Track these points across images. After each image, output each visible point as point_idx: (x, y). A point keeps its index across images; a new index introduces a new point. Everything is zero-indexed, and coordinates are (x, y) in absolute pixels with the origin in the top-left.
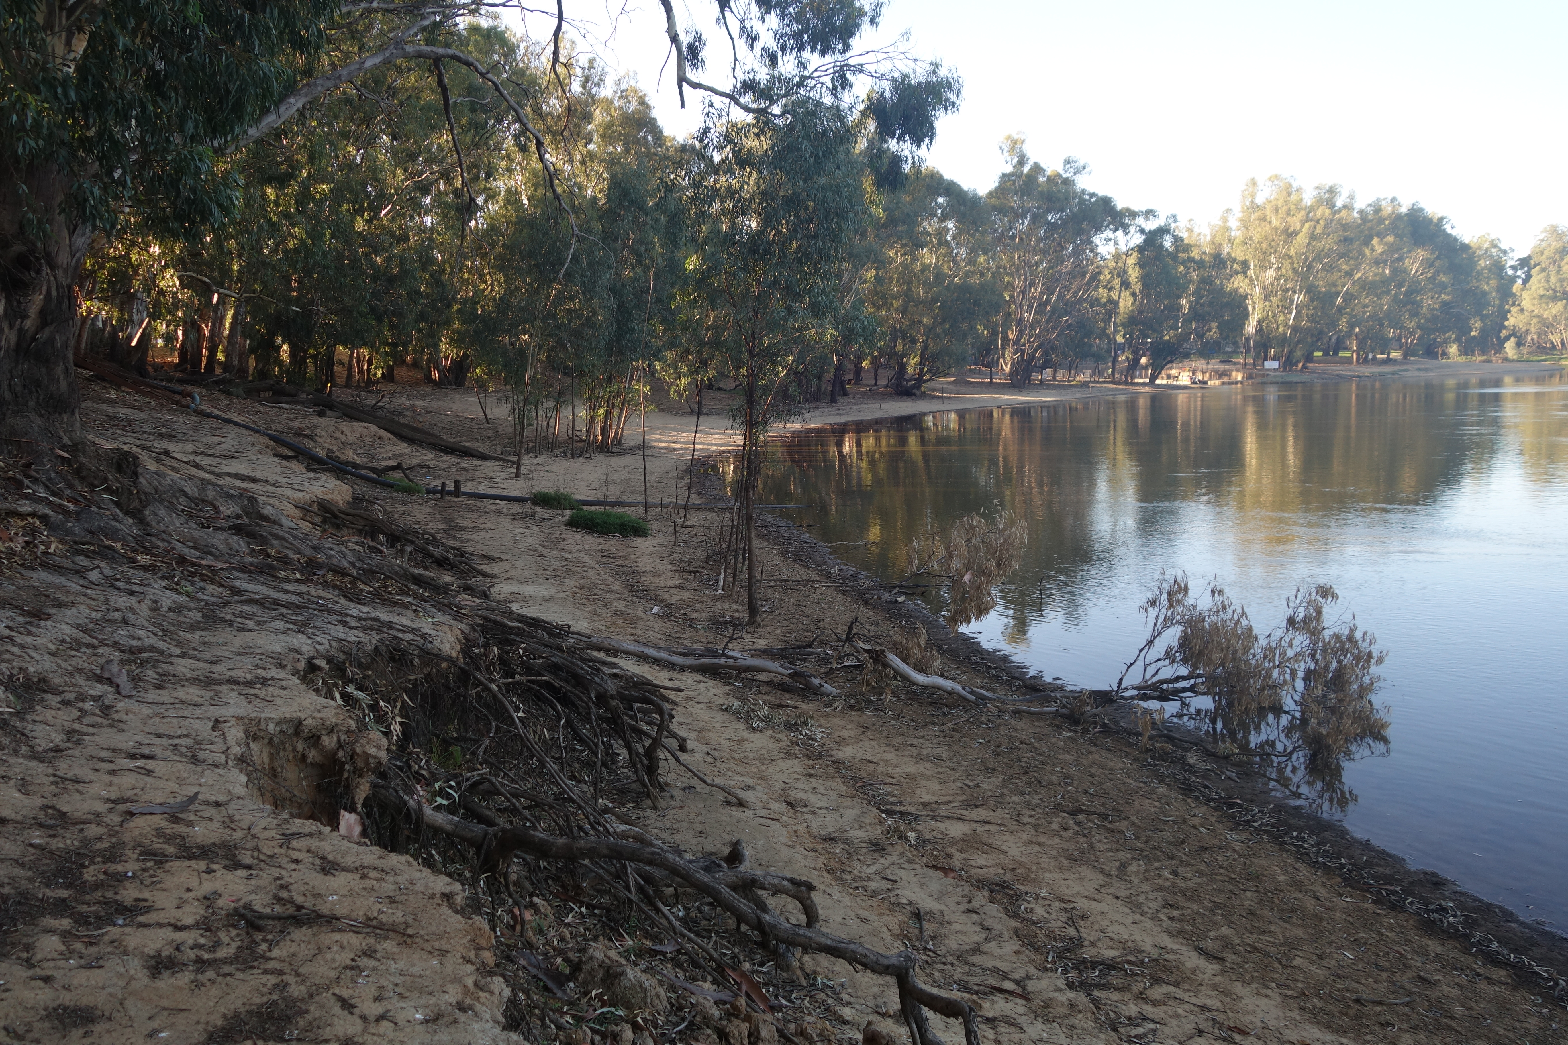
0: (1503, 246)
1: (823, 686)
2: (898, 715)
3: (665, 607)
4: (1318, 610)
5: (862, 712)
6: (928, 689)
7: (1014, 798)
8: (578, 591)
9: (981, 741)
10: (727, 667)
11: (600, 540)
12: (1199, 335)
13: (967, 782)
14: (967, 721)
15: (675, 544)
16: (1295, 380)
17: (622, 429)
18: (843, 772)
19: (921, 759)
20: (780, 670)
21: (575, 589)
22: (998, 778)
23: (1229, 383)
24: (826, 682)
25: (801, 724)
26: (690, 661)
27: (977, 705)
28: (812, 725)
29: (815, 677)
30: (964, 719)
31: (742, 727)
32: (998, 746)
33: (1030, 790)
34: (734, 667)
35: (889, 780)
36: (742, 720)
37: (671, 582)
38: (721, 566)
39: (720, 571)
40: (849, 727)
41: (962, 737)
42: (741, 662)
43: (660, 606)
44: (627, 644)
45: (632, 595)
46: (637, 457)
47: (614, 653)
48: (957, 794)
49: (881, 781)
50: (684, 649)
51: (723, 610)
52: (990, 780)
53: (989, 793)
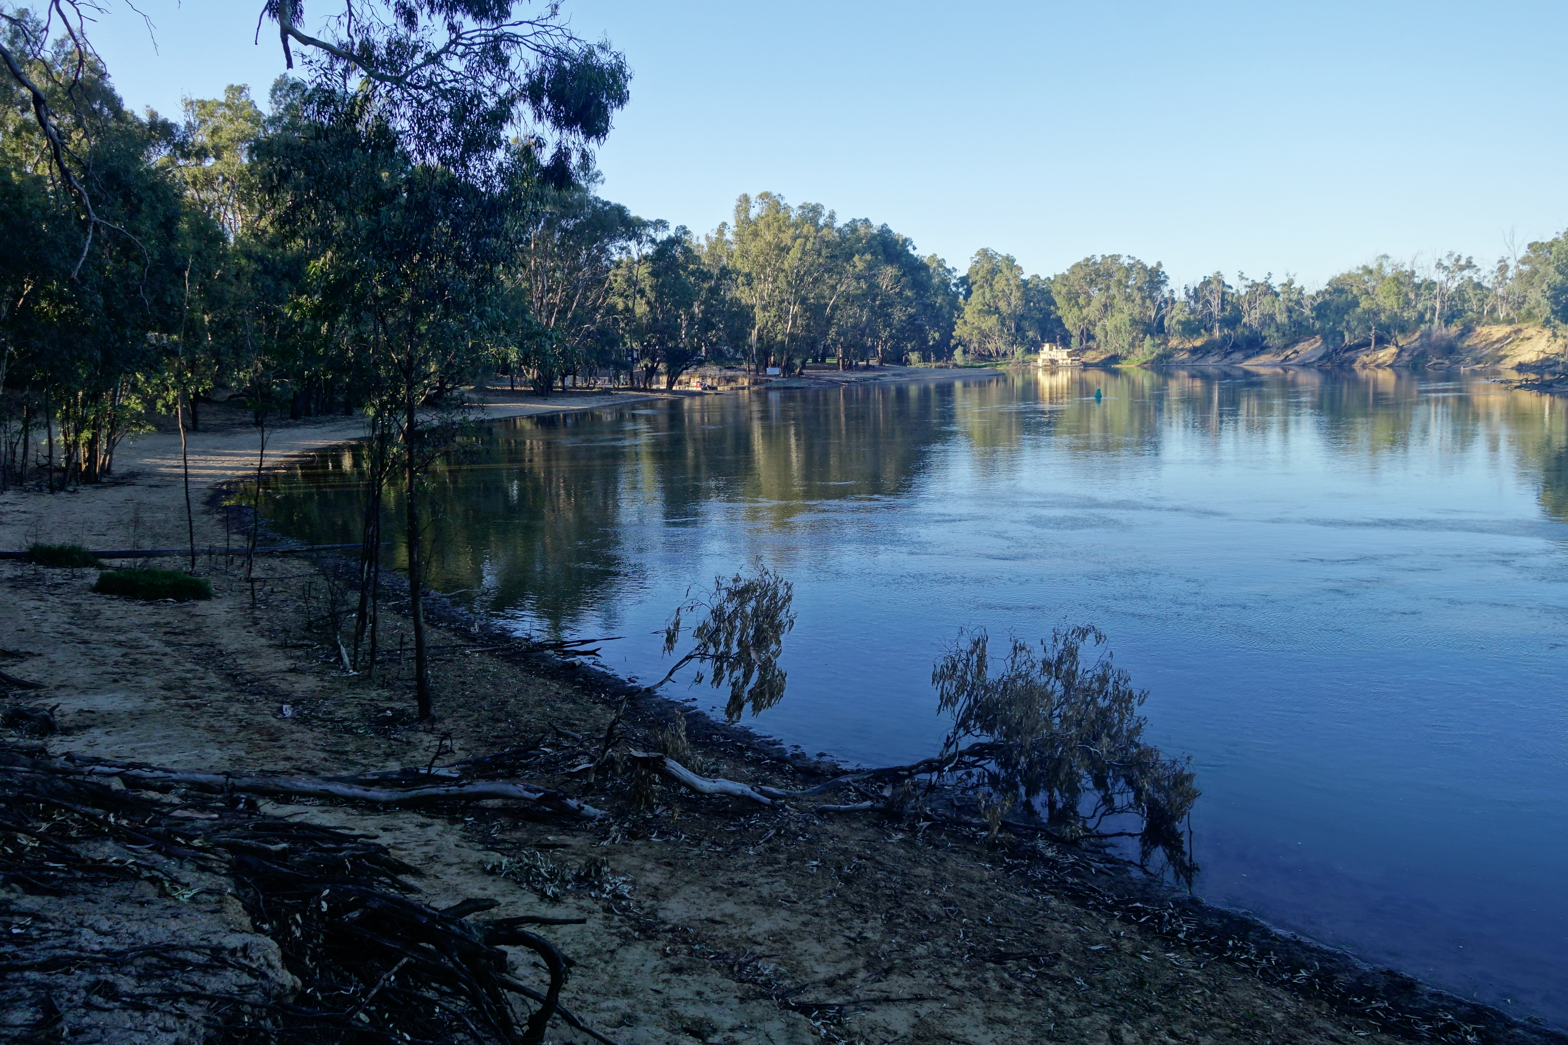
0: (948, 266)
1: (583, 808)
2: (694, 838)
3: (295, 703)
4: (1071, 652)
5: (649, 840)
6: (711, 795)
7: (918, 949)
8: (169, 694)
9: (815, 863)
10: (447, 797)
11: (150, 609)
12: (711, 343)
13: (847, 933)
14: (778, 834)
15: (253, 606)
16: (795, 385)
17: (111, 454)
18: (697, 947)
19: (769, 905)
20: (526, 794)
21: (163, 692)
22: (875, 919)
23: (737, 389)
24: (586, 803)
25: (593, 874)
26: (396, 794)
27: (774, 809)
28: (606, 874)
29: (571, 798)
30: (772, 832)
31: (533, 898)
32: (839, 868)
33: (924, 932)
34: (460, 796)
35: (758, 949)
36: (525, 885)
37: (280, 663)
38: (335, 636)
39: (336, 642)
40: (648, 866)
41: (790, 860)
42: (469, 789)
43: (288, 703)
44: (303, 783)
45: (242, 691)
46: (137, 488)
47: (285, 796)
48: (850, 955)
49: (751, 953)
50: (374, 775)
51: (372, 700)
52: (869, 924)
53: (884, 946)
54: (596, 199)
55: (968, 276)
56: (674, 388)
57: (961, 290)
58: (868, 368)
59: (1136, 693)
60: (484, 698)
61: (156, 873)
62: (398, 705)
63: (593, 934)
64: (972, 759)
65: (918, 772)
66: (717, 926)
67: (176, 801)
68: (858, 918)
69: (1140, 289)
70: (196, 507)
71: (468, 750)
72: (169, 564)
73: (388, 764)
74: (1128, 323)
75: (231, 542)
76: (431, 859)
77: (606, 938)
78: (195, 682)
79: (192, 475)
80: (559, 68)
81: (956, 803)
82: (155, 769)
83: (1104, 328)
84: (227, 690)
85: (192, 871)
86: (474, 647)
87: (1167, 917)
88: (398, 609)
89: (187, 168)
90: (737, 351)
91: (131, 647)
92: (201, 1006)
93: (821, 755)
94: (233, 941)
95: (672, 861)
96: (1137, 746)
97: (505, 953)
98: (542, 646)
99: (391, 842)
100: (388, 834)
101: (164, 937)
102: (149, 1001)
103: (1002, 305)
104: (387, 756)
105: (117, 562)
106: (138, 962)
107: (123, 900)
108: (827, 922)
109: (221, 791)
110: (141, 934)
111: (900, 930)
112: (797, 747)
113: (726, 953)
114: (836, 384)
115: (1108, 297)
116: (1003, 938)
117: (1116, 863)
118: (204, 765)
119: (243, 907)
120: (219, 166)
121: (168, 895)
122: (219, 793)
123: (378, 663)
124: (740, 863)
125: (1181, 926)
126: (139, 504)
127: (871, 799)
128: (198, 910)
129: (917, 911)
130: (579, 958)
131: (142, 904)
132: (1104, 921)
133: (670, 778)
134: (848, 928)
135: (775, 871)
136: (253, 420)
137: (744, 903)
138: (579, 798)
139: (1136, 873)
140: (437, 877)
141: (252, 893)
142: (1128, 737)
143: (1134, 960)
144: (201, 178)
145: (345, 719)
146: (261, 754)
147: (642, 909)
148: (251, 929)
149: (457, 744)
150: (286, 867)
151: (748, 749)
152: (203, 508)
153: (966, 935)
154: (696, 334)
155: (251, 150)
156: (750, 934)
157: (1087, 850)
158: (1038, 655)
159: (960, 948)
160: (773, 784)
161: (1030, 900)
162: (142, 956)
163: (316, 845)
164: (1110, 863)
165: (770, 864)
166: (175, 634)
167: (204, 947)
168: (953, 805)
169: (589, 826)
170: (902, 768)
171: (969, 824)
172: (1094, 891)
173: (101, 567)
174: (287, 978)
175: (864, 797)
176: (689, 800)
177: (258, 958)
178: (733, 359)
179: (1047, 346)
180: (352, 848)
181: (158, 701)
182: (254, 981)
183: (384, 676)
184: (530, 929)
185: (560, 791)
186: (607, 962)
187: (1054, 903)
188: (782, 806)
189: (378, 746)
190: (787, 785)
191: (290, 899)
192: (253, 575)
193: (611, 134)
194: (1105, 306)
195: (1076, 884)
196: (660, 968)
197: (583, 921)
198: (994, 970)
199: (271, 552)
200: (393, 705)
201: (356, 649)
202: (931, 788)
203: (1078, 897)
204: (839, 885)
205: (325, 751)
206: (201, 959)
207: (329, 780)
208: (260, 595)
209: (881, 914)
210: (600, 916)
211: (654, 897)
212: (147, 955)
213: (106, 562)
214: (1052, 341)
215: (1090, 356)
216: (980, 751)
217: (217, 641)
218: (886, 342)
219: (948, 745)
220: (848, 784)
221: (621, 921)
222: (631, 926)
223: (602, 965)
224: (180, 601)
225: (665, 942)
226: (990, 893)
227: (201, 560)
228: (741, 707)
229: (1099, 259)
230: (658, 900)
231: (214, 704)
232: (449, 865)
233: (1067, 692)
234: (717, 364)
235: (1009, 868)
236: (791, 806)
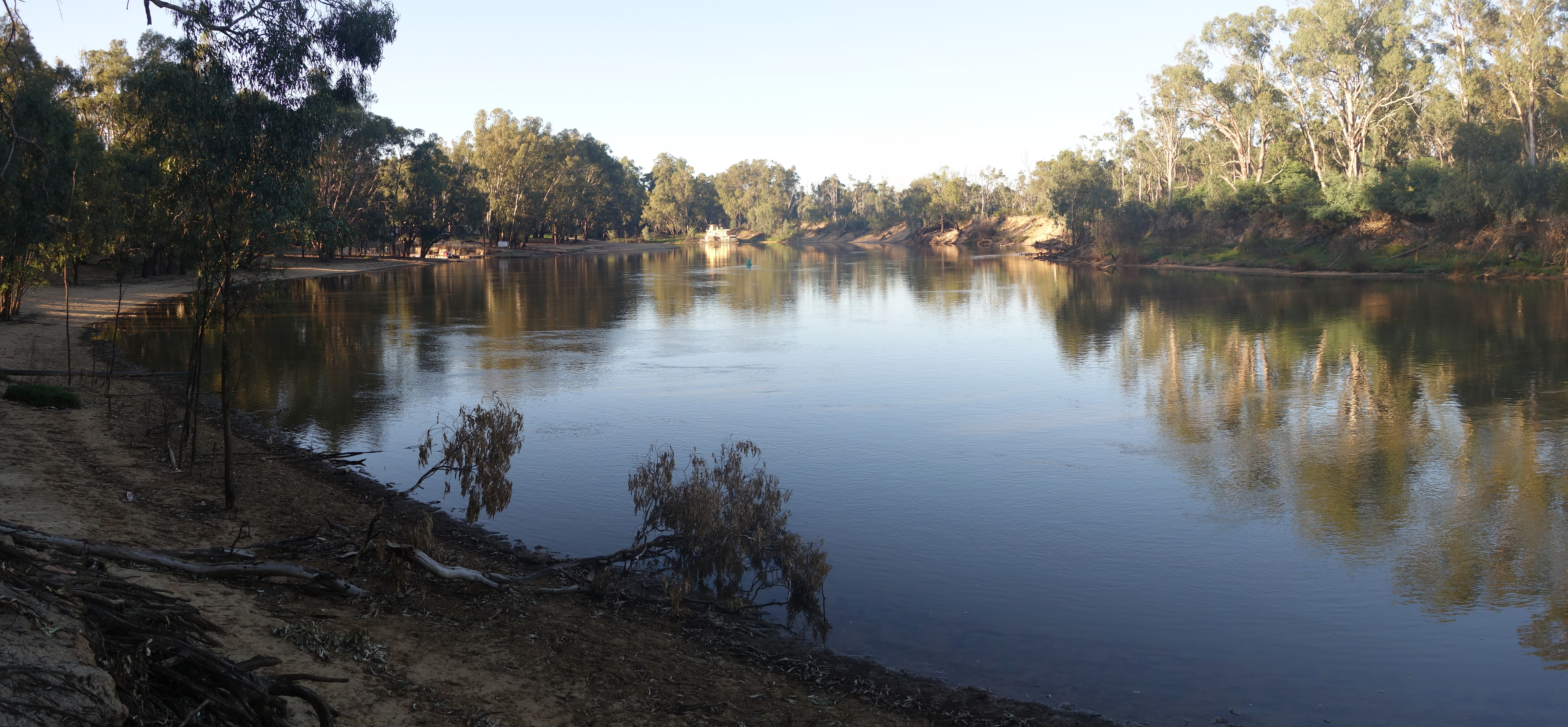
0: (637, 165)
1: (349, 587)
2: (437, 614)
3: (136, 491)
4: (735, 462)
5: (400, 615)
6: (451, 580)
7: (615, 705)
8: (49, 477)
9: (533, 636)
10: (246, 573)
11: (39, 413)
12: (455, 223)
13: (558, 693)
14: (503, 612)
15: (109, 416)
16: (519, 255)
17: (20, 300)
18: (437, 704)
19: (496, 671)
20: (305, 574)
21: (44, 475)
22: (581, 681)
23: (475, 258)
24: (351, 583)
25: (356, 641)
26: (206, 568)
27: (501, 591)
28: (366, 641)
29: (340, 579)
30: (499, 611)
31: (309, 658)
32: (552, 640)
33: (620, 691)
34: (254, 573)
35: (487, 707)
36: (302, 647)
37: (126, 460)
38: (166, 441)
39: (167, 446)
40: (400, 636)
41: (513, 633)
42: (261, 567)
43: (130, 491)
44: (138, 553)
45: (99, 479)
46: (35, 325)
47: (125, 562)
48: (561, 712)
49: (481, 711)
50: (191, 551)
51: (191, 492)
52: (576, 686)
53: (588, 704)
54: (370, 114)
55: (652, 173)
56: (427, 257)
57: (646, 183)
58: (576, 242)
59: (782, 492)
60: (275, 496)
61: (30, 611)
62: (210, 498)
63: (355, 690)
64: (657, 549)
65: (615, 561)
66: (455, 688)
67: (48, 558)
68: (568, 681)
69: (779, 185)
70: (74, 340)
71: (262, 536)
72: (53, 381)
73: (201, 543)
74: (771, 210)
75: (96, 367)
76: (231, 621)
77: (365, 694)
78: (67, 470)
79: (72, 317)
80: (343, 15)
81: (645, 585)
82: (36, 532)
83: (753, 213)
84: (88, 477)
85: (55, 612)
86: (269, 455)
87: (808, 667)
88: (213, 423)
89: (79, 100)
90: (475, 229)
91: (25, 440)
92: (55, 718)
93: (539, 547)
94: (81, 671)
95: (419, 633)
96: (784, 533)
97: (285, 702)
98: (320, 456)
99: (202, 605)
100: (200, 598)
101: (33, 661)
102: (20, 709)
103: (678, 196)
104: (201, 536)
105: (19, 378)
106: (15, 677)
107: (7, 628)
108: (542, 685)
109: (80, 554)
110: (18, 656)
111: (602, 691)
112: (519, 541)
113: (461, 710)
114: (552, 255)
115: (756, 191)
116: (682, 693)
117: (768, 627)
118: (70, 532)
119: (90, 646)
120: (100, 96)
121: (38, 629)
122: (78, 555)
123: (196, 464)
124: (473, 636)
125: (818, 673)
126: (36, 337)
127: (578, 583)
128: (58, 644)
129: (614, 674)
130: (344, 709)
131: (20, 633)
132: (760, 674)
133: (419, 566)
134: (559, 690)
135: (501, 643)
136: (116, 278)
137: (476, 669)
138: (346, 579)
139: (784, 634)
140: (235, 636)
141: (97, 635)
142: (776, 528)
143: (783, 704)
144: (88, 105)
145: (171, 506)
146: (110, 528)
147: (394, 671)
148: (94, 663)
149: (253, 531)
150: (122, 617)
151: (480, 542)
152: (78, 341)
153: (653, 692)
154: (444, 215)
155: (123, 84)
156: (480, 695)
157: (747, 618)
158: (711, 466)
159: (648, 704)
160: (500, 572)
161: (704, 661)
162: (18, 673)
163: (144, 602)
164: (764, 627)
165: (497, 637)
166: (54, 433)
167: (60, 673)
168: (643, 586)
169: (353, 602)
170: (602, 558)
171: (655, 602)
172: (752, 650)
173: (9, 381)
174: (118, 706)
175: (572, 581)
176: (432, 583)
177: (98, 687)
178: (472, 234)
179: (712, 226)
180: (170, 608)
181: (41, 482)
182: (94, 705)
183: (200, 474)
184: (304, 684)
185: (332, 572)
186: (365, 714)
187: (722, 663)
188: (507, 589)
189: (195, 529)
190: (511, 572)
191: (125, 643)
192: (110, 392)
193: (383, 63)
194: (754, 197)
195: (738, 646)
196: (408, 721)
197: (346, 681)
198: (675, 720)
199: (124, 376)
200: (206, 497)
201: (181, 452)
202: (625, 573)
203: (739, 656)
204: (552, 654)
205: (156, 529)
206: (58, 682)
207: (157, 552)
208: (114, 408)
209: (586, 677)
210: (361, 676)
211: (404, 662)
212: (21, 673)
213: (12, 377)
214: (716, 223)
215: (744, 235)
216: (663, 542)
217: (83, 440)
218: (589, 223)
219: (638, 538)
220: (560, 571)
221: (377, 680)
222: (385, 685)
223: (362, 716)
224: (59, 409)
225: (412, 700)
226: (672, 657)
227: (75, 379)
228: (477, 511)
229: (750, 162)
230: (407, 665)
231: (79, 487)
232: (244, 627)
233: (731, 494)
234: (459, 238)
235: (686, 636)
236: (514, 589)
